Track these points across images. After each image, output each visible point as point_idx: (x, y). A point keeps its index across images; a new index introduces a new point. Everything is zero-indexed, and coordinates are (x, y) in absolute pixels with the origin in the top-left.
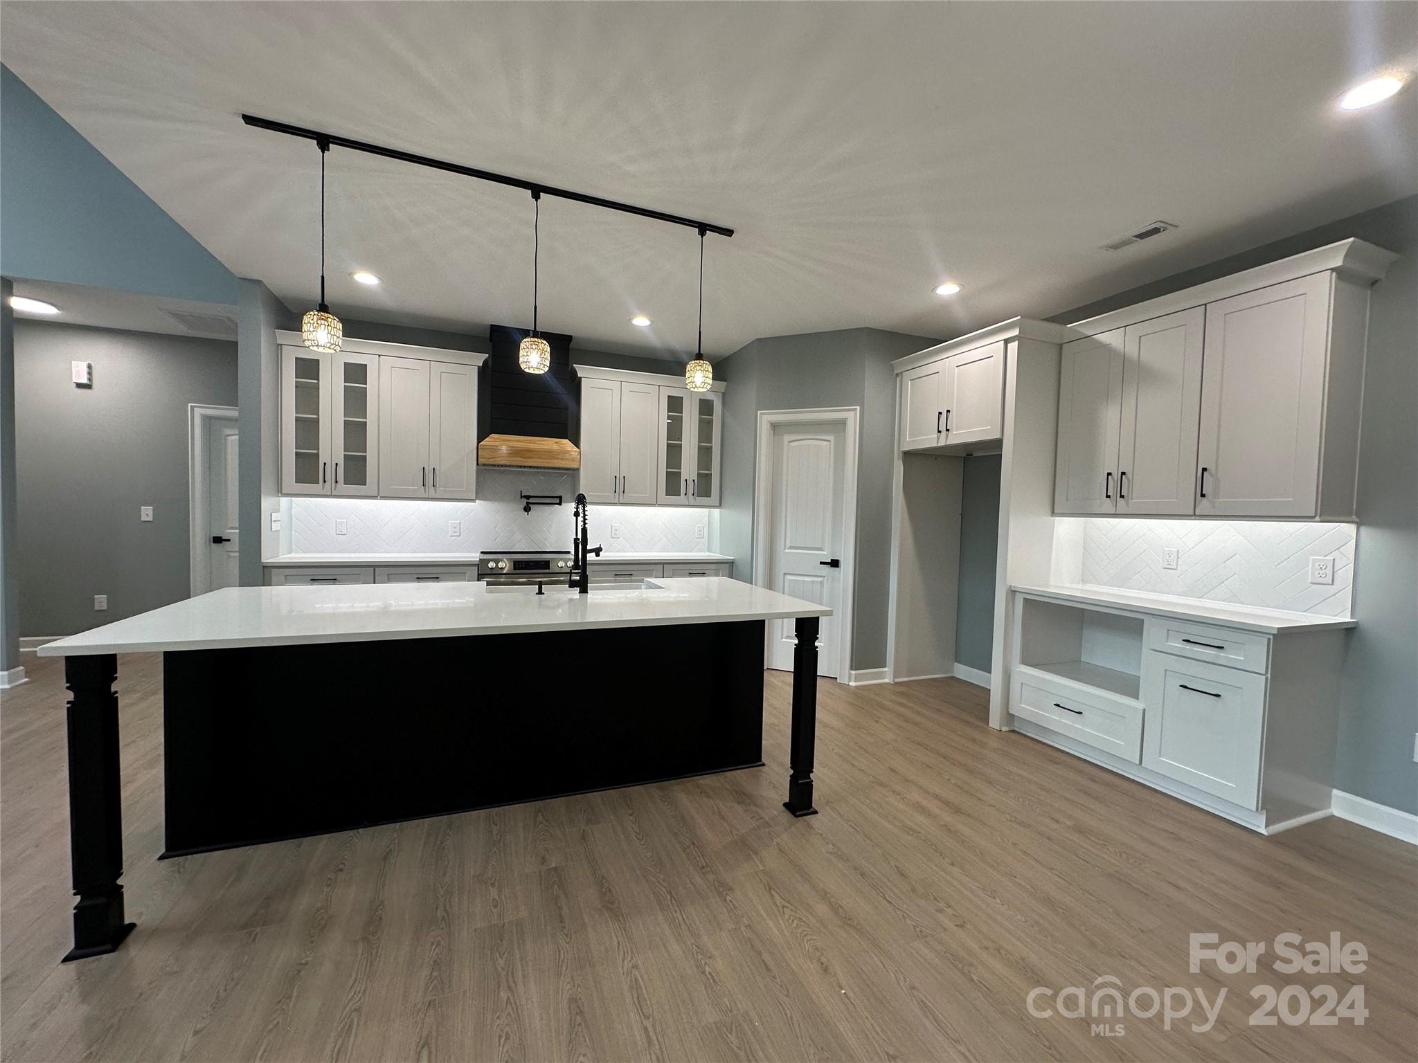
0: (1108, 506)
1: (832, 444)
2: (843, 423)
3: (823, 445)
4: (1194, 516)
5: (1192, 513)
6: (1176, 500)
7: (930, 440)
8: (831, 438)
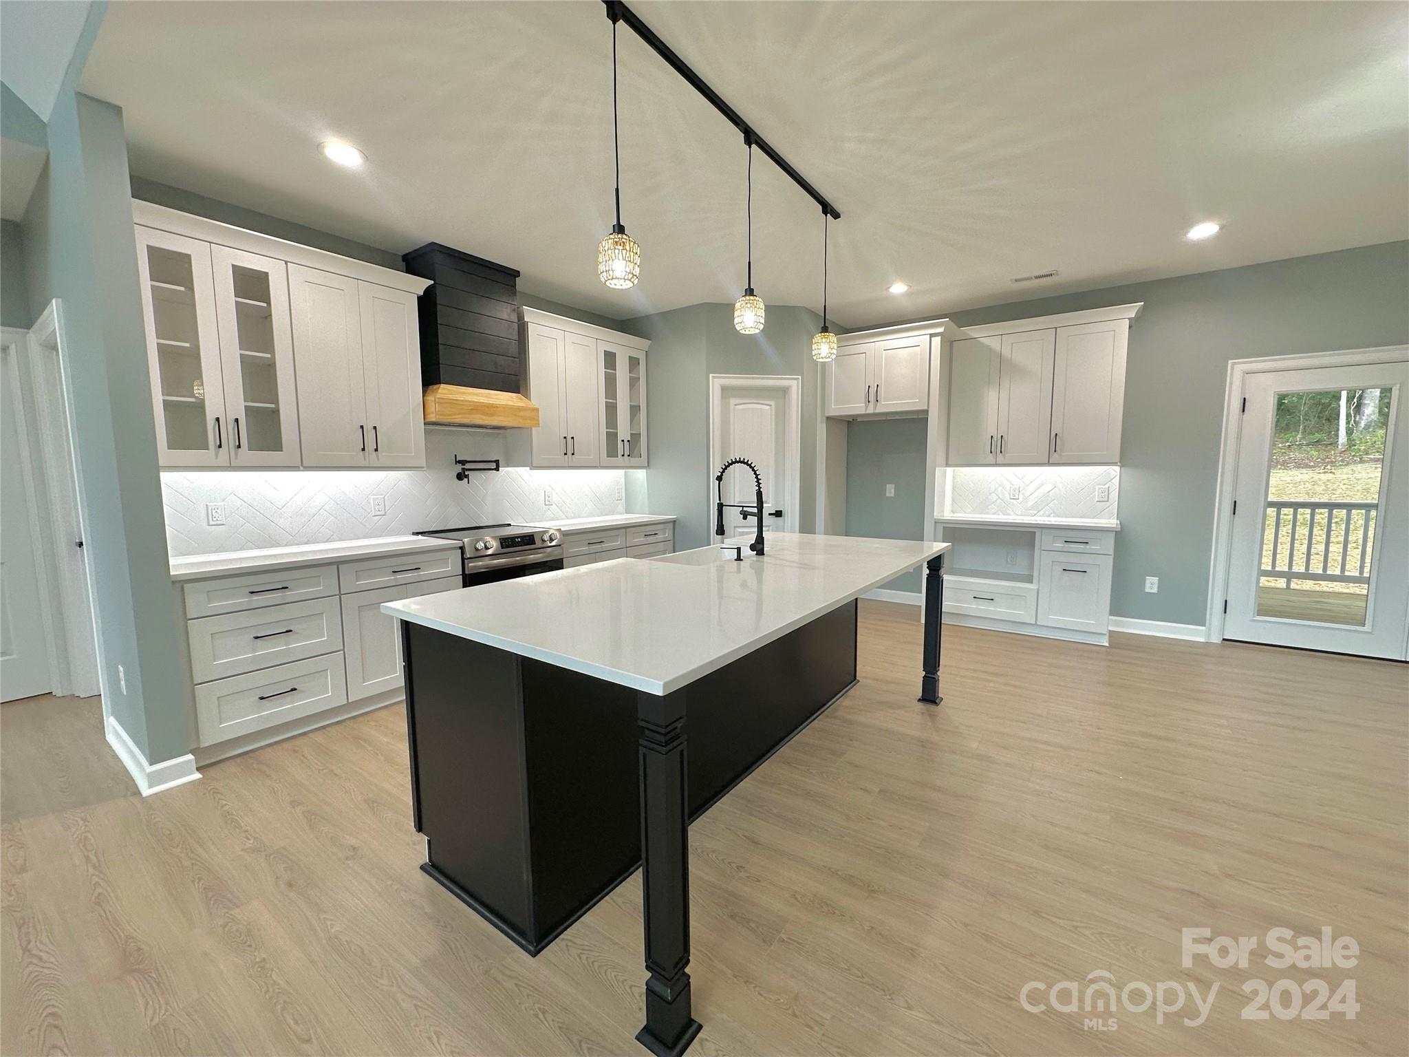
0: (990, 459)
1: (773, 406)
2: (785, 391)
3: (766, 409)
4: (1049, 464)
5: (1047, 462)
6: (1036, 454)
7: (857, 407)
8: (772, 403)
